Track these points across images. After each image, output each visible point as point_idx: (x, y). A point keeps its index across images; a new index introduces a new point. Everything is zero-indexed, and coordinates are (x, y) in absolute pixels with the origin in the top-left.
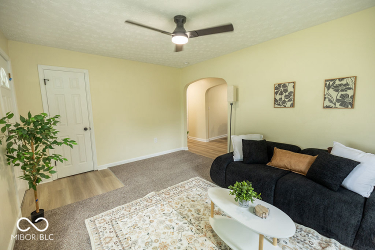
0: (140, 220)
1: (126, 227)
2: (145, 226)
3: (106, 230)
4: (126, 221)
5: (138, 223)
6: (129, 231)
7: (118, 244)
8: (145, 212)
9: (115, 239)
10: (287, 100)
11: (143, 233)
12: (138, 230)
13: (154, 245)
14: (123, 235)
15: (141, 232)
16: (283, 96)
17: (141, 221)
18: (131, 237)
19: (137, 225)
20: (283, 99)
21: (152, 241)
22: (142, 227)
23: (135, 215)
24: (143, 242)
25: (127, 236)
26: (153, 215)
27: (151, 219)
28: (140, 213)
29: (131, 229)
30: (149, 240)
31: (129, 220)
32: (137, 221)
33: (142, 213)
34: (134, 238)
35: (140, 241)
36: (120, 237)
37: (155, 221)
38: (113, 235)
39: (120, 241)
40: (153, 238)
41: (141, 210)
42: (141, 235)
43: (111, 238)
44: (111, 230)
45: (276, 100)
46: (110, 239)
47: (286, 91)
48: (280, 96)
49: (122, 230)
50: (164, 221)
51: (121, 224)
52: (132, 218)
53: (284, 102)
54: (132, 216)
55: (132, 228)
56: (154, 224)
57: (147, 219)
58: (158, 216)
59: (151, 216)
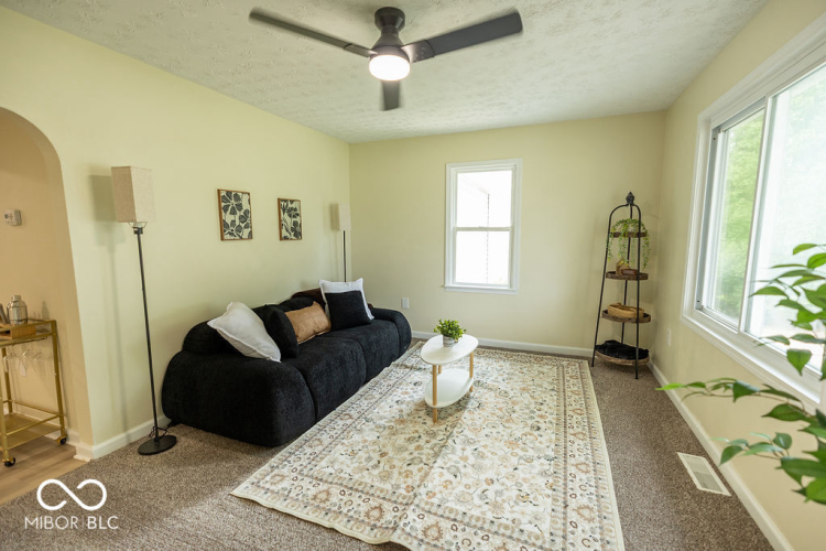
0: (504, 501)
1: (540, 509)
2: (509, 483)
3: (584, 536)
4: (530, 523)
5: (514, 498)
6: (540, 497)
7: (571, 492)
8: (476, 512)
9: (573, 504)
10: (243, 225)
11: (522, 475)
12: (525, 488)
13: (521, 453)
14: (555, 500)
15: (524, 480)
16: (237, 217)
17: (504, 497)
18: (543, 486)
19: (518, 496)
20: (237, 223)
21: (520, 458)
22: (514, 487)
23: (503, 521)
24: (533, 467)
25: (550, 492)
26: (471, 491)
27: (485, 486)
28: (490, 516)
29: (535, 498)
30: (522, 461)
31: (525, 520)
32: (512, 503)
33: (483, 513)
34: (541, 481)
35: (536, 471)
36: (561, 500)
37: (483, 477)
38: (572, 516)
39: (565, 493)
40: (514, 461)
41: (479, 524)
42: (528, 476)
43: (578, 510)
44: (572, 529)
45: (224, 225)
46: (581, 511)
47: (240, 207)
48: (232, 217)
49: (550, 510)
50: (473, 466)
51: (546, 526)
52: (513, 521)
53: (239, 229)
54: (509, 523)
55: (531, 497)
56: (491, 474)
57: (491, 494)
58: (469, 481)
59: (479, 492)
